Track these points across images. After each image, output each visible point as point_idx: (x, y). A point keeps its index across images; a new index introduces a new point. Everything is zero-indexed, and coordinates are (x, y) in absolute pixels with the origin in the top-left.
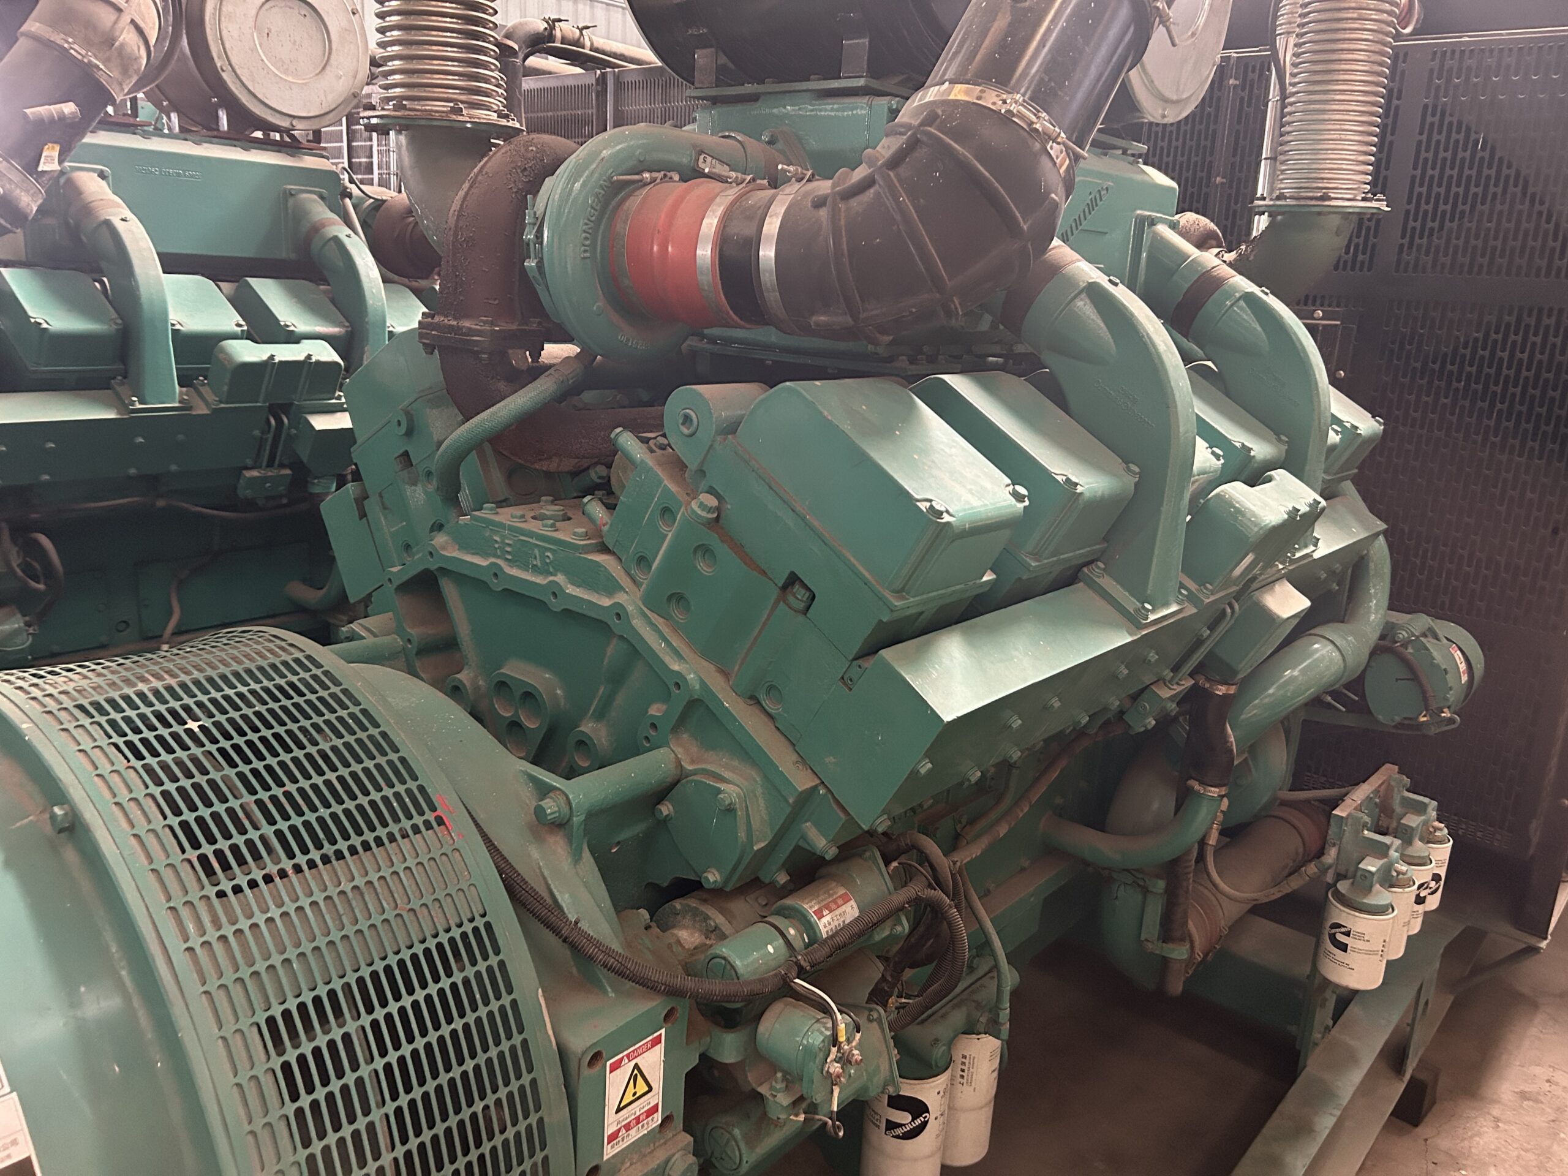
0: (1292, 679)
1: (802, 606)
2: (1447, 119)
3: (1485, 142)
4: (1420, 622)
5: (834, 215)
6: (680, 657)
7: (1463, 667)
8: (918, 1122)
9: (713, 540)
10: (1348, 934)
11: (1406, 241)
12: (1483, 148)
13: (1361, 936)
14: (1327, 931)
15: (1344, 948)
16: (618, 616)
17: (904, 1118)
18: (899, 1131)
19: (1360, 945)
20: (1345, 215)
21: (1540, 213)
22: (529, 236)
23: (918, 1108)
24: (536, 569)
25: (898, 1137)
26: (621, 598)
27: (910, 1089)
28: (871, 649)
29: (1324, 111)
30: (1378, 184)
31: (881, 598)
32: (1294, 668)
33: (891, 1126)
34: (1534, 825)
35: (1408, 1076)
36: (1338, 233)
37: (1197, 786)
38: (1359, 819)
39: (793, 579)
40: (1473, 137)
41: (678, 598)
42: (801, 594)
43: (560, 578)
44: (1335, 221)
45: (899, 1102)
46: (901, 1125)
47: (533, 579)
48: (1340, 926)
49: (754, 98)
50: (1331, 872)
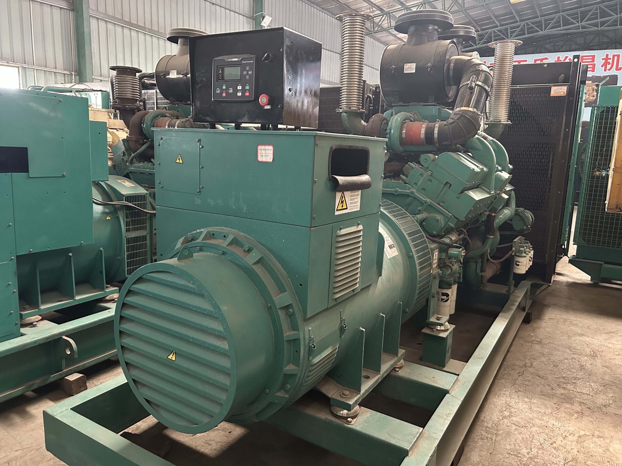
0: (501, 218)
1: (449, 187)
2: (516, 104)
3: (524, 109)
4: (522, 209)
5: (448, 127)
6: (425, 198)
7: (531, 218)
8: (447, 298)
9: (431, 178)
10: (519, 262)
11: (509, 130)
12: (524, 110)
13: (522, 262)
14: (515, 263)
15: (518, 265)
16: (412, 193)
17: (445, 297)
18: (444, 300)
19: (522, 264)
20: (503, 124)
21: (537, 123)
22: (388, 131)
23: (447, 295)
24: (391, 188)
25: (444, 302)
26: (412, 190)
27: (445, 291)
28: (462, 192)
29: (498, 105)
30: (509, 118)
31: (465, 183)
32: (501, 215)
33: (442, 299)
34: (547, 255)
35: (526, 311)
36: (502, 128)
37: (488, 236)
38: (518, 242)
39: (447, 183)
40: (522, 107)
41: (424, 189)
42: (448, 185)
43: (397, 189)
44: (502, 126)
45: (444, 294)
46: (444, 299)
47: (391, 190)
48: (517, 261)
49: (408, 106)
50: (514, 253)
